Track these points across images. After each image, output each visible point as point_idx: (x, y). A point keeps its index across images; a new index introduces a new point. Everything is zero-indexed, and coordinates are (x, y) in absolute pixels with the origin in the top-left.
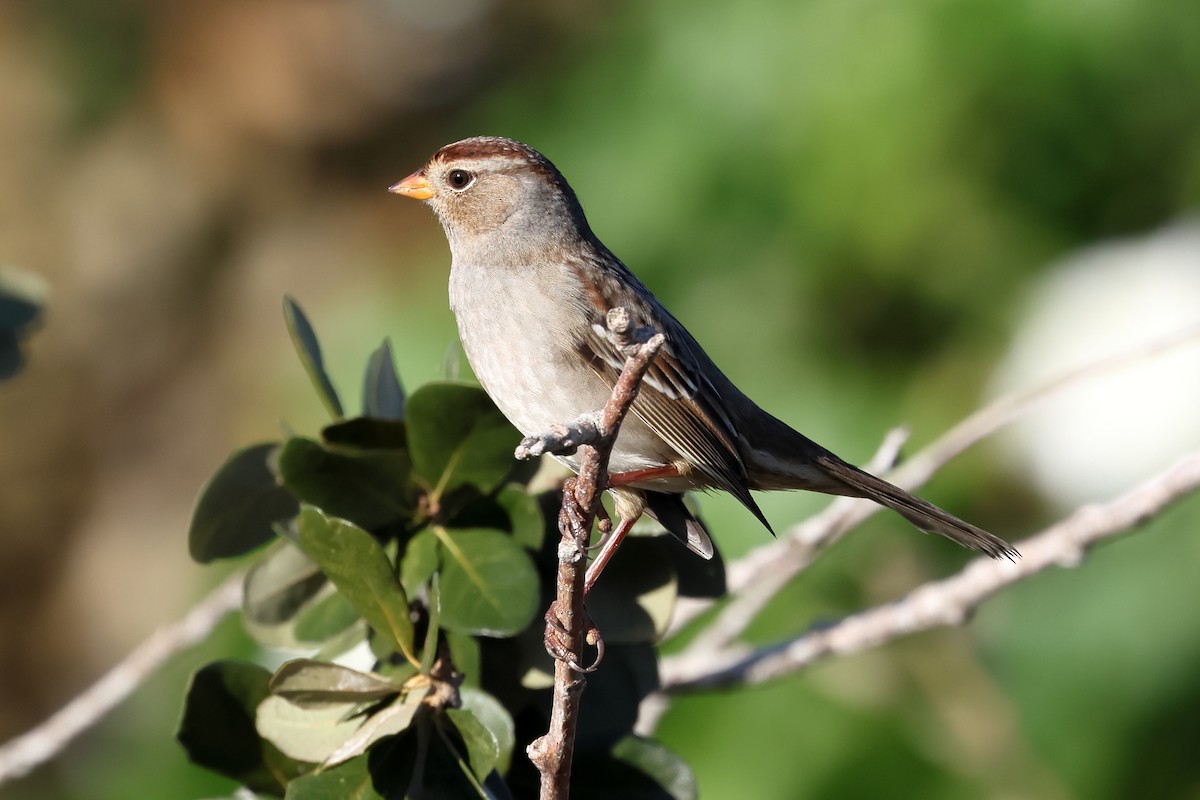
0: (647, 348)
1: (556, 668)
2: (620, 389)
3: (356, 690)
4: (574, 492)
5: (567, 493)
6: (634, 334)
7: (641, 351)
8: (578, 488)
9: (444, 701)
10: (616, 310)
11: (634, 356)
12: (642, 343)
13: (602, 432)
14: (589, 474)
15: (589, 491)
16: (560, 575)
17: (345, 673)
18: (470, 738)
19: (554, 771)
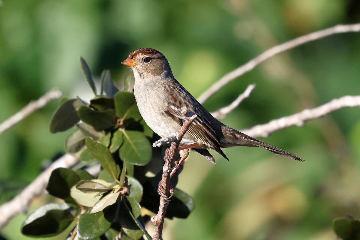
0: (192, 118)
1: (161, 199)
2: (183, 128)
3: (100, 189)
4: (168, 153)
5: (166, 154)
6: (188, 114)
7: (190, 119)
8: (170, 152)
9: (125, 192)
10: (184, 107)
11: (188, 120)
12: (190, 117)
13: (178, 139)
14: (173, 149)
15: (173, 153)
16: (163, 175)
17: (97, 184)
18: (133, 205)
19: (159, 225)
